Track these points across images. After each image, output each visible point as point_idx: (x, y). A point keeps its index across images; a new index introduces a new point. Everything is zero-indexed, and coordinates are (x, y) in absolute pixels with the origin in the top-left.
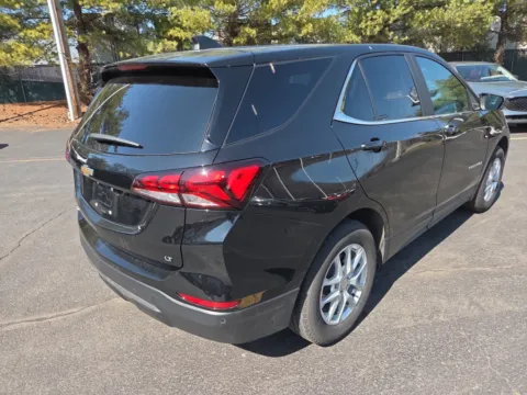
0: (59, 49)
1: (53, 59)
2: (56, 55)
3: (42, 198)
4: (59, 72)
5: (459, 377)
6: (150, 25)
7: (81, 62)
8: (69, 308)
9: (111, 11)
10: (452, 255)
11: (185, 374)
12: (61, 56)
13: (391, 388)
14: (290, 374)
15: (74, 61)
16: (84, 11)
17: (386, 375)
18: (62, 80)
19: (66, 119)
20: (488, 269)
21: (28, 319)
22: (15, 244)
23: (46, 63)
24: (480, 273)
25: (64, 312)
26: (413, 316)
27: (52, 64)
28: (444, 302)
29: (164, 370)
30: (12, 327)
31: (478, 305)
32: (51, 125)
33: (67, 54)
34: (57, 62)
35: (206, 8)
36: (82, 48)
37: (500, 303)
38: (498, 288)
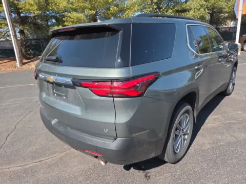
0: (11, 33)
1: (8, 38)
2: (9, 36)
3: (18, 105)
4: (11, 44)
5: (237, 167)
6: (54, 21)
7: (21, 39)
8: (53, 155)
9: (36, 14)
10: (216, 117)
11: (120, 178)
12: (12, 37)
13: (211, 174)
14: (166, 173)
15: (18, 39)
16: (22, 15)
17: (207, 169)
18: (13, 47)
19: (15, 66)
20: (233, 121)
21: (34, 161)
22: (13, 127)
23: (4, 40)
24: (230, 123)
25: (51, 157)
26: (209, 144)
27: (7, 40)
28: (220, 137)
29: (109, 177)
30: (27, 166)
31: (234, 137)
32: (8, 69)
33: (15, 36)
34: (10, 39)
35: (82, 12)
36: (22, 32)
37: (242, 135)
38: (239, 128)
